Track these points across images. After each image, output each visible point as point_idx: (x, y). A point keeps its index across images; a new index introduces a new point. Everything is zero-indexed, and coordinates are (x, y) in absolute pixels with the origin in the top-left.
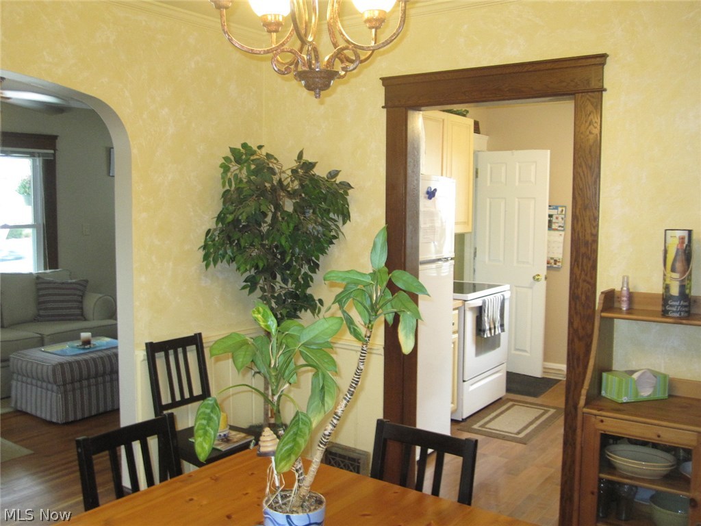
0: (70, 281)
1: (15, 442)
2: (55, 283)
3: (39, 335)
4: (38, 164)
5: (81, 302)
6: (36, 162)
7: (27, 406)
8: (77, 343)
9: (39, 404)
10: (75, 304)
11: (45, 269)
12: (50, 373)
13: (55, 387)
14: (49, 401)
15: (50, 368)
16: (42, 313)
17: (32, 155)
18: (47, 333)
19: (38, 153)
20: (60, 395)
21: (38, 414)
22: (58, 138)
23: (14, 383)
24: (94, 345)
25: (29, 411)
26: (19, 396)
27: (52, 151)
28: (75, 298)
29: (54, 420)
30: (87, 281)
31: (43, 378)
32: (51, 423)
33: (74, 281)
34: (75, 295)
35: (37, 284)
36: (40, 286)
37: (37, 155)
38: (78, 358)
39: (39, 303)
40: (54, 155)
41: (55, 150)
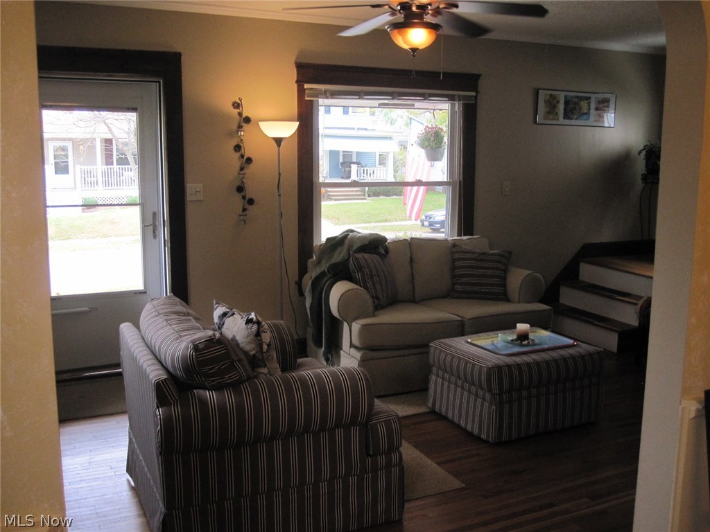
0: (491, 252)
1: (439, 464)
2: (474, 253)
3: (459, 319)
4: (457, 109)
5: (504, 279)
6: (454, 107)
7: (447, 409)
8: (511, 336)
9: (464, 410)
10: (495, 281)
11: (459, 235)
12: (484, 377)
13: (488, 396)
14: (478, 411)
15: (484, 371)
16: (458, 288)
17: (451, 98)
18: (468, 317)
19: (459, 96)
20: (494, 407)
21: (463, 424)
22: (481, 78)
23: (433, 378)
24: (533, 340)
25: (450, 416)
26: (438, 396)
27: (474, 94)
28: (498, 272)
29: (484, 437)
30: (510, 253)
31: (472, 380)
32: (478, 439)
33: (496, 251)
34: (497, 269)
35: (453, 253)
36: (456, 256)
37: (457, 98)
38: (518, 359)
39: (454, 277)
40: (476, 97)
41: (477, 92)
